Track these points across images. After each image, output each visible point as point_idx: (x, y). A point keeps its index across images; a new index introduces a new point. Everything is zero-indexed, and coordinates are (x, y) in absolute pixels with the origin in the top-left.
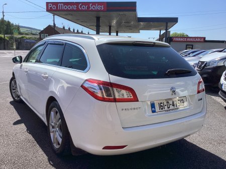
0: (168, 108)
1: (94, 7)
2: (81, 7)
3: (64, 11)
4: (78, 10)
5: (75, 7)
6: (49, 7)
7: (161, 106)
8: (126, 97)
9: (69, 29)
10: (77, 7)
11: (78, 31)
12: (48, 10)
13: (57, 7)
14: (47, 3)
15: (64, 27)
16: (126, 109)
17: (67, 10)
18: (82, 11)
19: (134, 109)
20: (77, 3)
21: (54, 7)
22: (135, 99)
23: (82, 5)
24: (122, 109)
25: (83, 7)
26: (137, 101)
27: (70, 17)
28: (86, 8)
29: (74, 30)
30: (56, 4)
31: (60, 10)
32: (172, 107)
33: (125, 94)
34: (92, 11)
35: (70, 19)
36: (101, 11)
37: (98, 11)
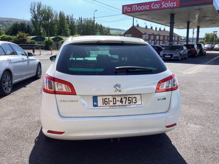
0: (114, 104)
1: (166, 5)
2: (153, 6)
3: (138, 11)
4: (151, 9)
5: (147, 7)
6: (125, 9)
7: (105, 101)
8: (65, 90)
9: (152, 28)
10: (150, 7)
11: (160, 29)
12: (123, 13)
13: (131, 9)
14: (123, 6)
15: (146, 27)
16: (64, 101)
17: (141, 11)
18: (155, 9)
19: (72, 101)
20: (150, 3)
21: (129, 9)
22: (73, 93)
23: (155, 4)
24: (61, 101)
25: (156, 6)
26: (75, 94)
27: (144, 17)
28: (158, 6)
29: (156, 29)
30: (130, 6)
31: (134, 12)
32: (118, 103)
33: (64, 88)
34: (165, 8)
35: (145, 18)
36: (174, 8)
37: (170, 8)
